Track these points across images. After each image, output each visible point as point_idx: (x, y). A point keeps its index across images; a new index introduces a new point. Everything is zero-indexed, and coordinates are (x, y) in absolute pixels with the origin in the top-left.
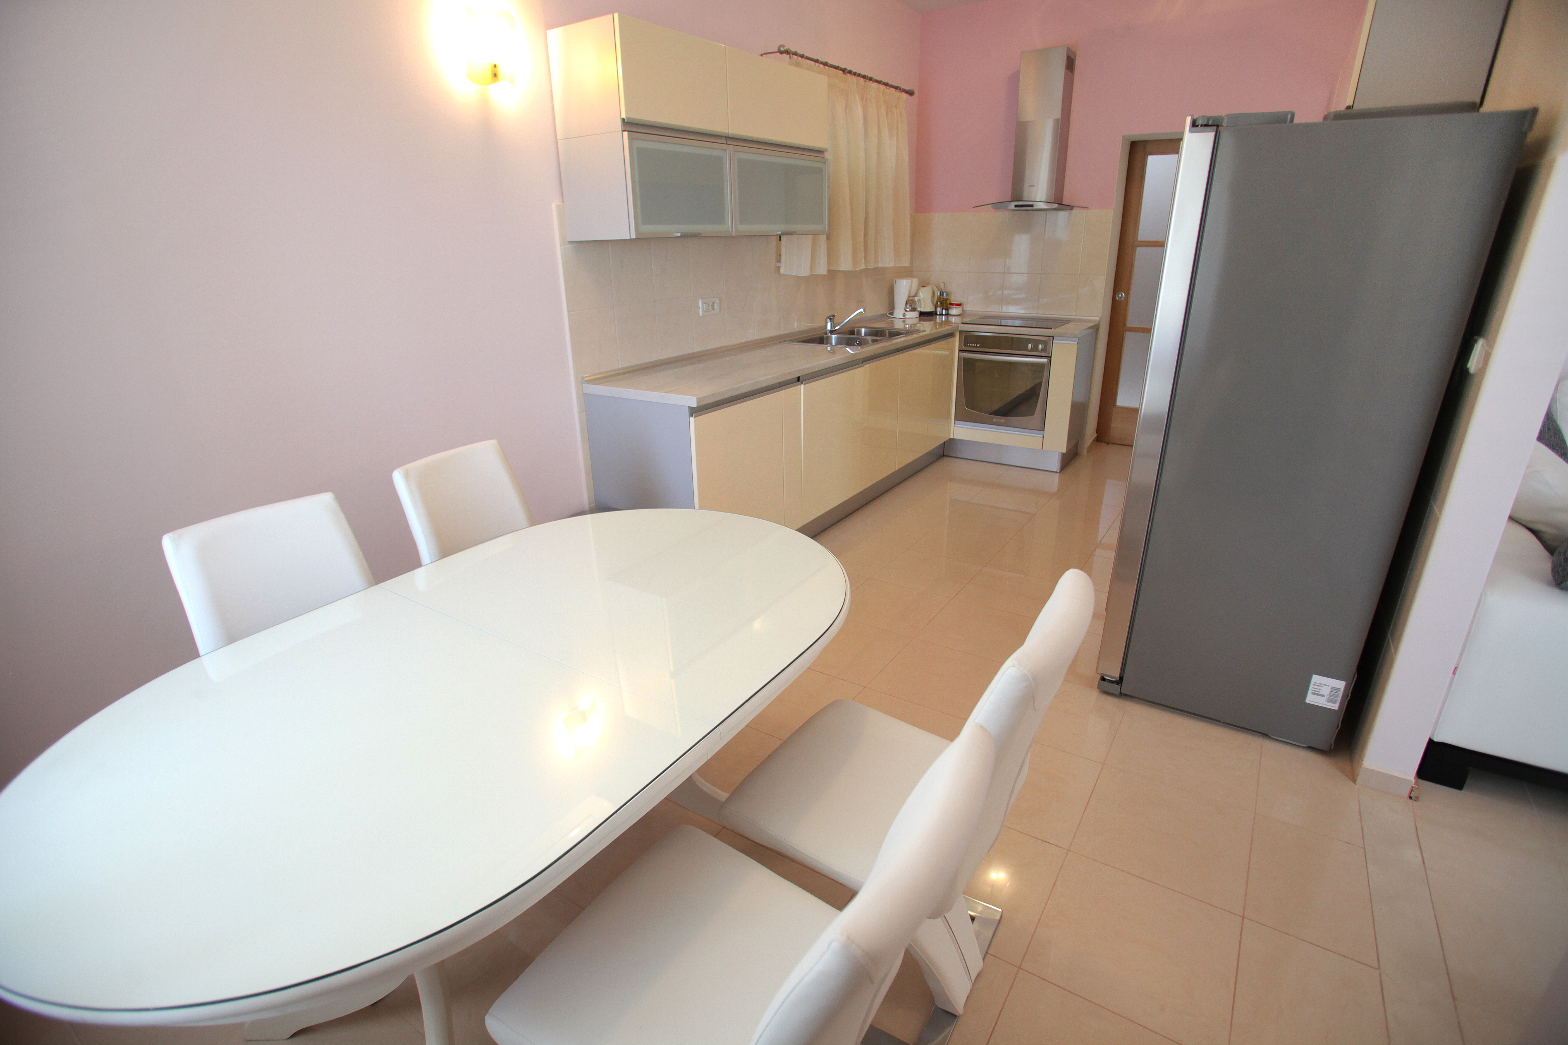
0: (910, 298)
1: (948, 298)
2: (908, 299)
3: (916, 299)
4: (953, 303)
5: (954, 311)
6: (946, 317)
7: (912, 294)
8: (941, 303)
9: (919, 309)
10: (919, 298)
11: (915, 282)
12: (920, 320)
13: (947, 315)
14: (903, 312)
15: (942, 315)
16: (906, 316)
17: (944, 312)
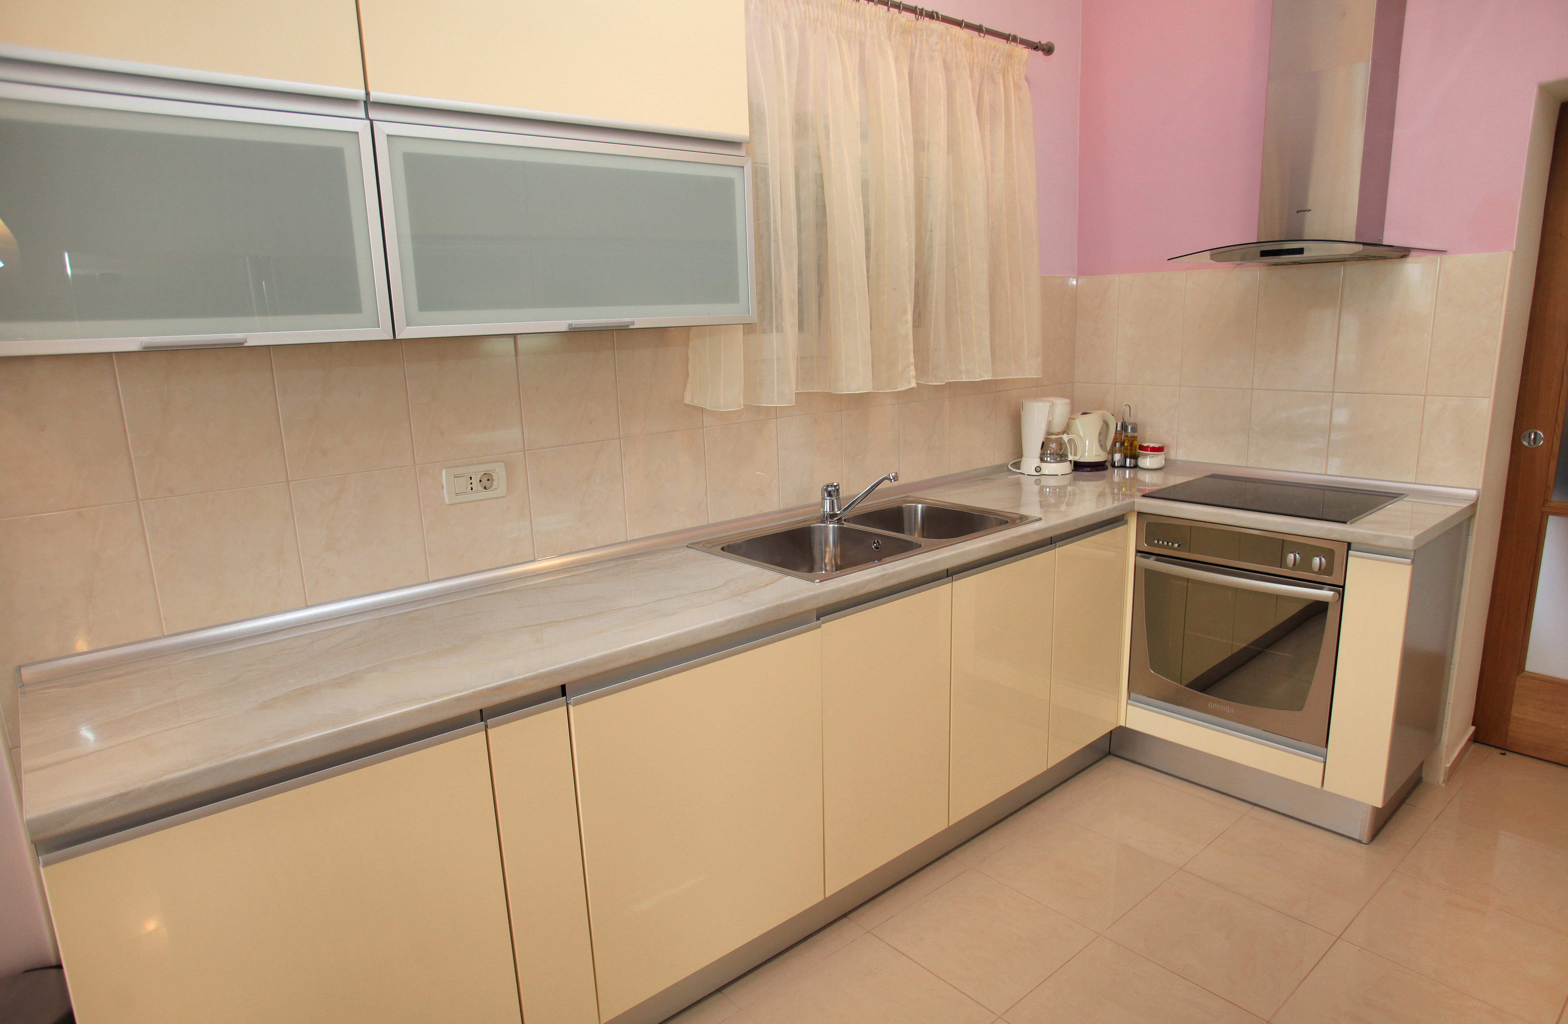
0: (1053, 437)
1: (1136, 434)
2: (1047, 439)
3: (1065, 437)
4: (1145, 445)
5: (1148, 461)
6: (1132, 471)
7: (1057, 427)
8: (1122, 444)
9: (1070, 458)
10: (1071, 436)
11: (1061, 406)
12: (1075, 479)
13: (1136, 466)
14: (1036, 462)
15: (1124, 466)
16: (1043, 472)
17: (1129, 462)
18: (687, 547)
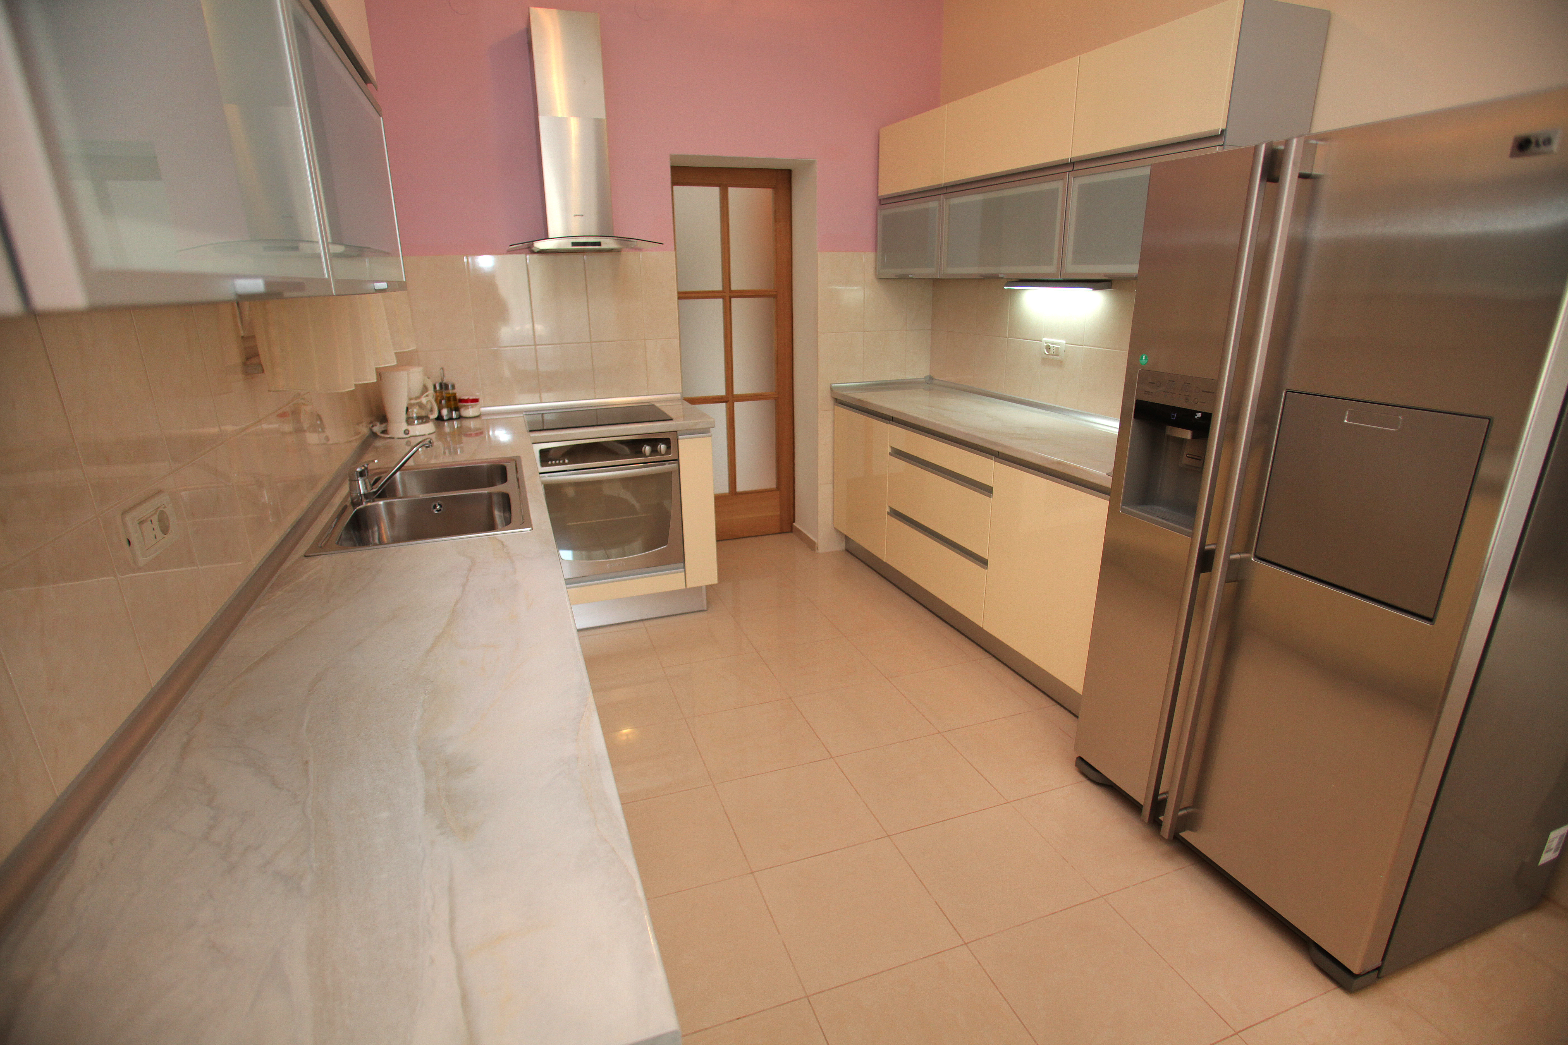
1: (455, 391)
3: (424, 401)
4: (463, 398)
5: (467, 412)
8: (447, 401)
9: (431, 417)
10: (427, 399)
11: (417, 374)
13: (460, 417)
14: (404, 425)
15: (451, 419)
16: (411, 434)
17: (454, 414)
18: (305, 556)
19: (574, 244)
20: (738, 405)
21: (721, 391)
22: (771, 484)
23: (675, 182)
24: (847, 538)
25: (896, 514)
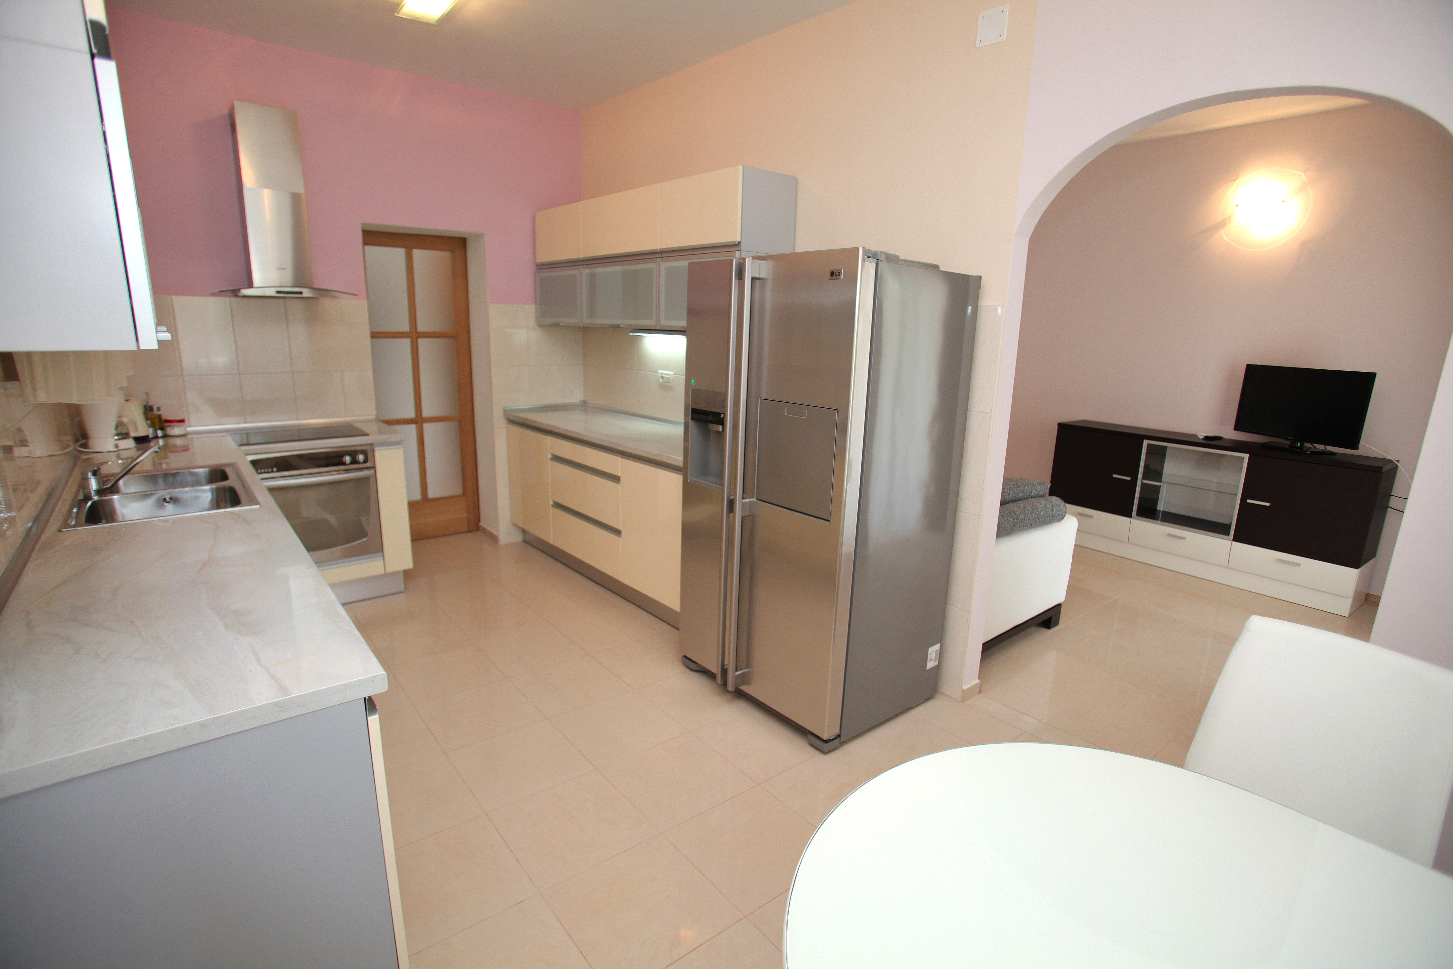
0: (116, 420)
1: (160, 413)
3: (123, 419)
4: (169, 419)
5: (176, 430)
6: (164, 439)
7: (117, 413)
8: (152, 420)
9: (131, 434)
10: (126, 418)
15: (157, 437)
17: (160, 433)
19: (278, 292)
20: (427, 427)
21: (411, 414)
22: (458, 491)
23: (366, 243)
24: (524, 531)
25: (558, 506)
